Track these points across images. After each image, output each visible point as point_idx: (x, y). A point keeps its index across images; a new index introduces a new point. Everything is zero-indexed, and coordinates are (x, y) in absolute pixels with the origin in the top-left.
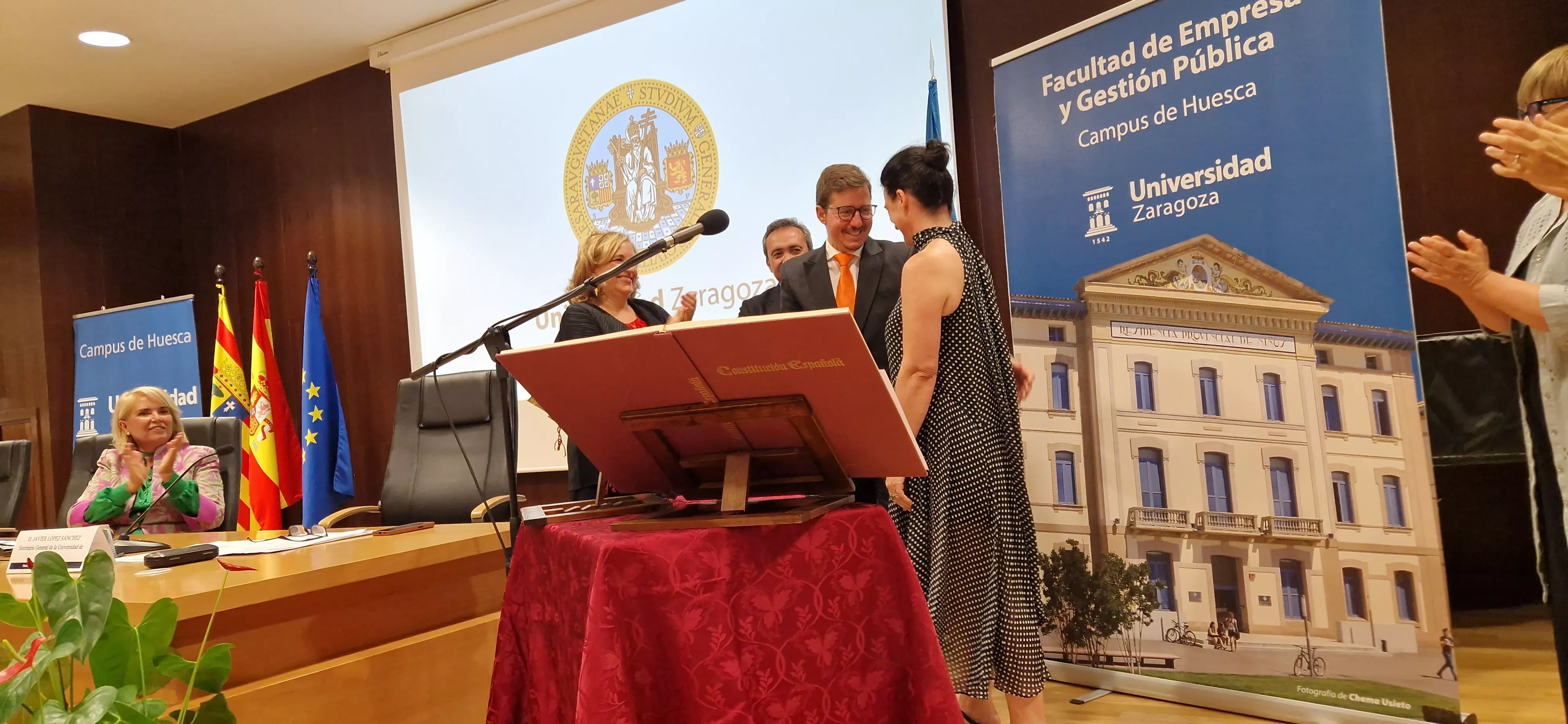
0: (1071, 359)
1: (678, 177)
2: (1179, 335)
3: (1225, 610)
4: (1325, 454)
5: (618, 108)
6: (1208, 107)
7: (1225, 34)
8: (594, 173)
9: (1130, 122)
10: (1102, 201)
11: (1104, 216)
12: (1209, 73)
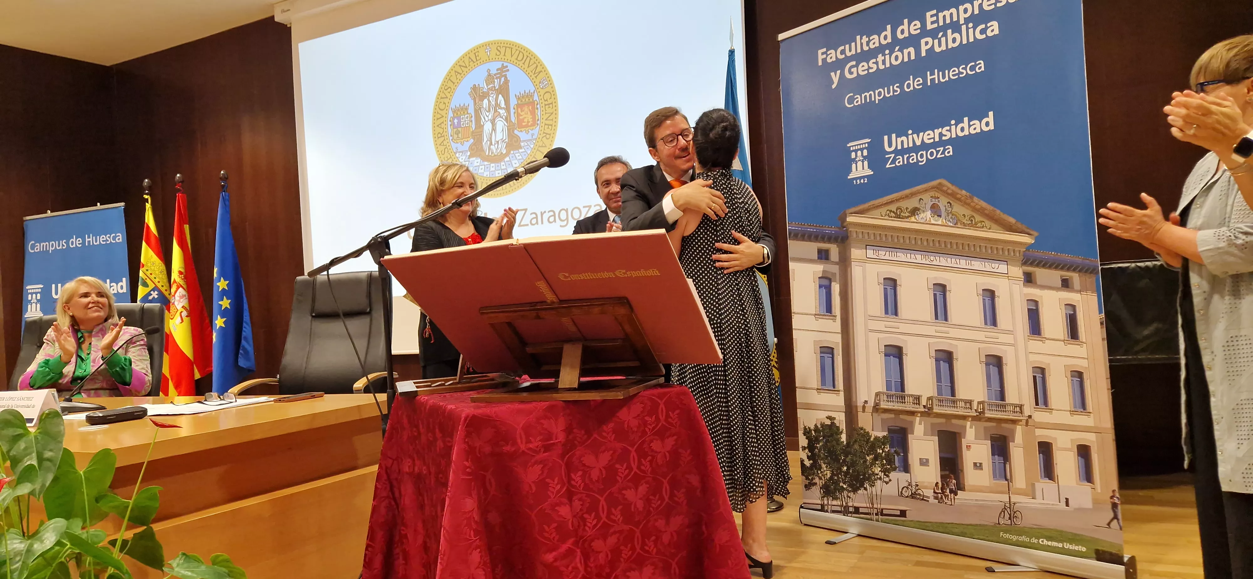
0: (834, 274)
1: (526, 120)
2: (919, 258)
3: (947, 473)
4: (1028, 353)
5: (478, 62)
6: (947, 79)
7: (962, 21)
8: (457, 114)
9: (886, 88)
10: (862, 150)
11: (863, 162)
12: (948, 52)
